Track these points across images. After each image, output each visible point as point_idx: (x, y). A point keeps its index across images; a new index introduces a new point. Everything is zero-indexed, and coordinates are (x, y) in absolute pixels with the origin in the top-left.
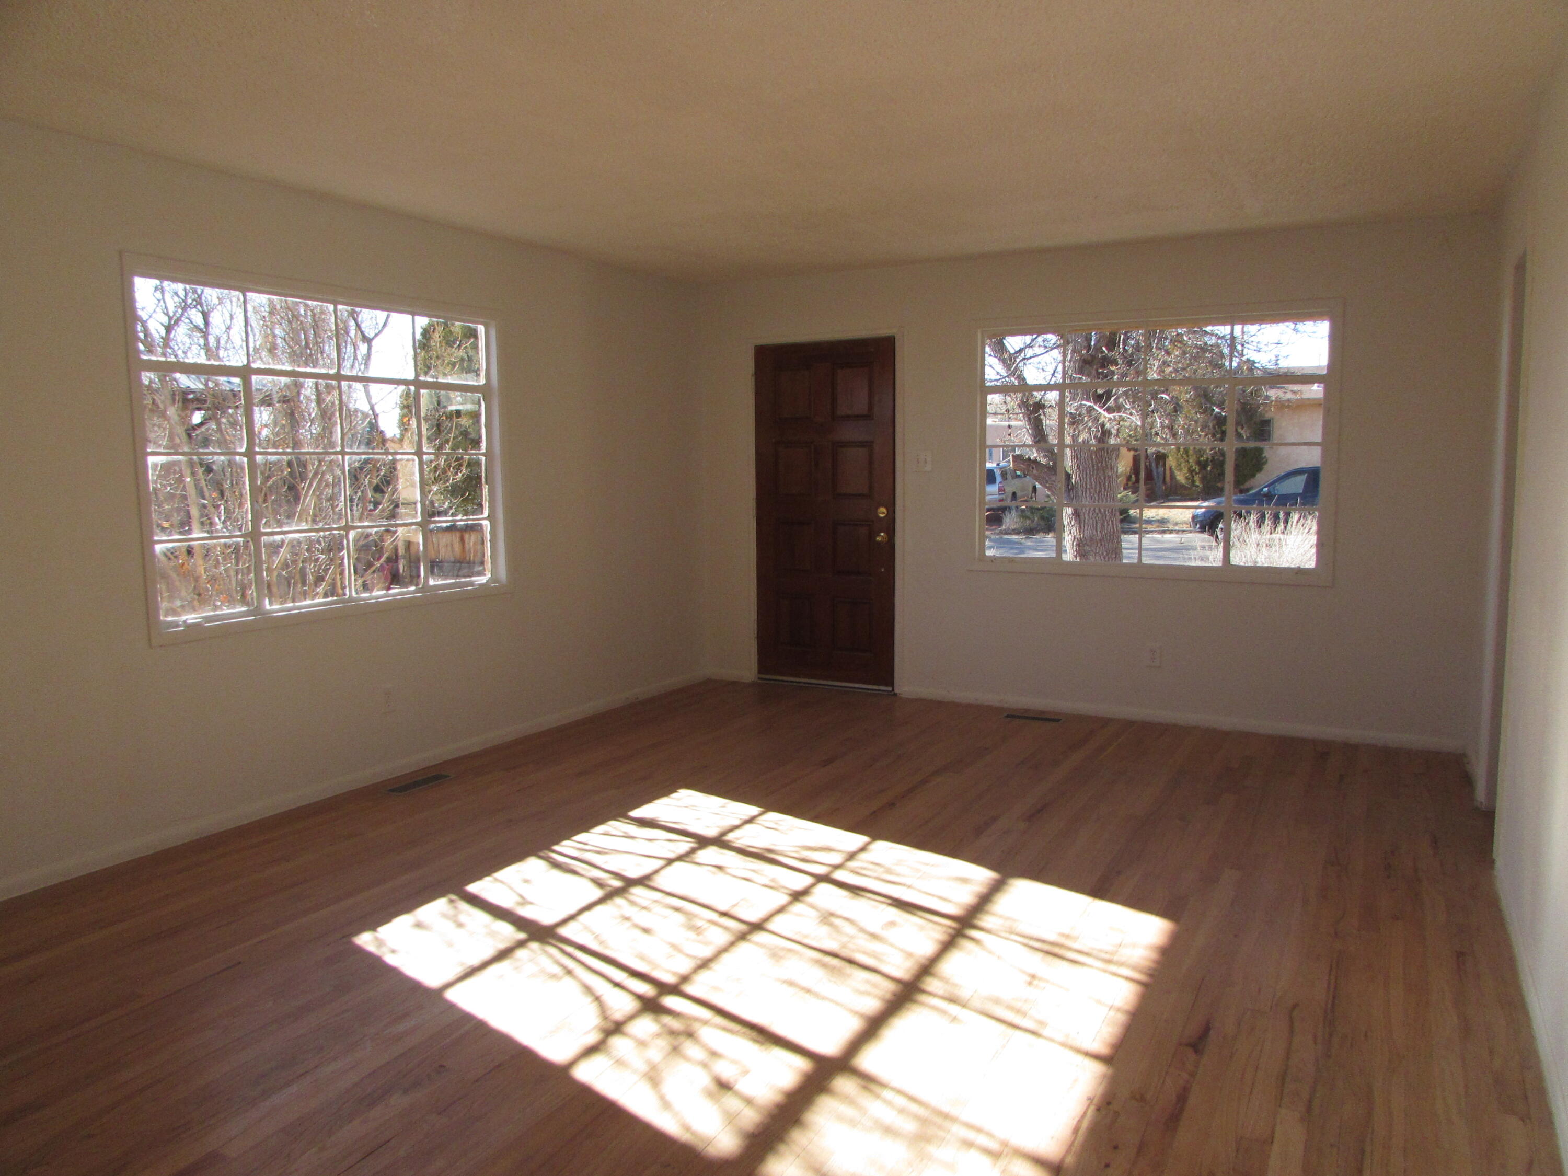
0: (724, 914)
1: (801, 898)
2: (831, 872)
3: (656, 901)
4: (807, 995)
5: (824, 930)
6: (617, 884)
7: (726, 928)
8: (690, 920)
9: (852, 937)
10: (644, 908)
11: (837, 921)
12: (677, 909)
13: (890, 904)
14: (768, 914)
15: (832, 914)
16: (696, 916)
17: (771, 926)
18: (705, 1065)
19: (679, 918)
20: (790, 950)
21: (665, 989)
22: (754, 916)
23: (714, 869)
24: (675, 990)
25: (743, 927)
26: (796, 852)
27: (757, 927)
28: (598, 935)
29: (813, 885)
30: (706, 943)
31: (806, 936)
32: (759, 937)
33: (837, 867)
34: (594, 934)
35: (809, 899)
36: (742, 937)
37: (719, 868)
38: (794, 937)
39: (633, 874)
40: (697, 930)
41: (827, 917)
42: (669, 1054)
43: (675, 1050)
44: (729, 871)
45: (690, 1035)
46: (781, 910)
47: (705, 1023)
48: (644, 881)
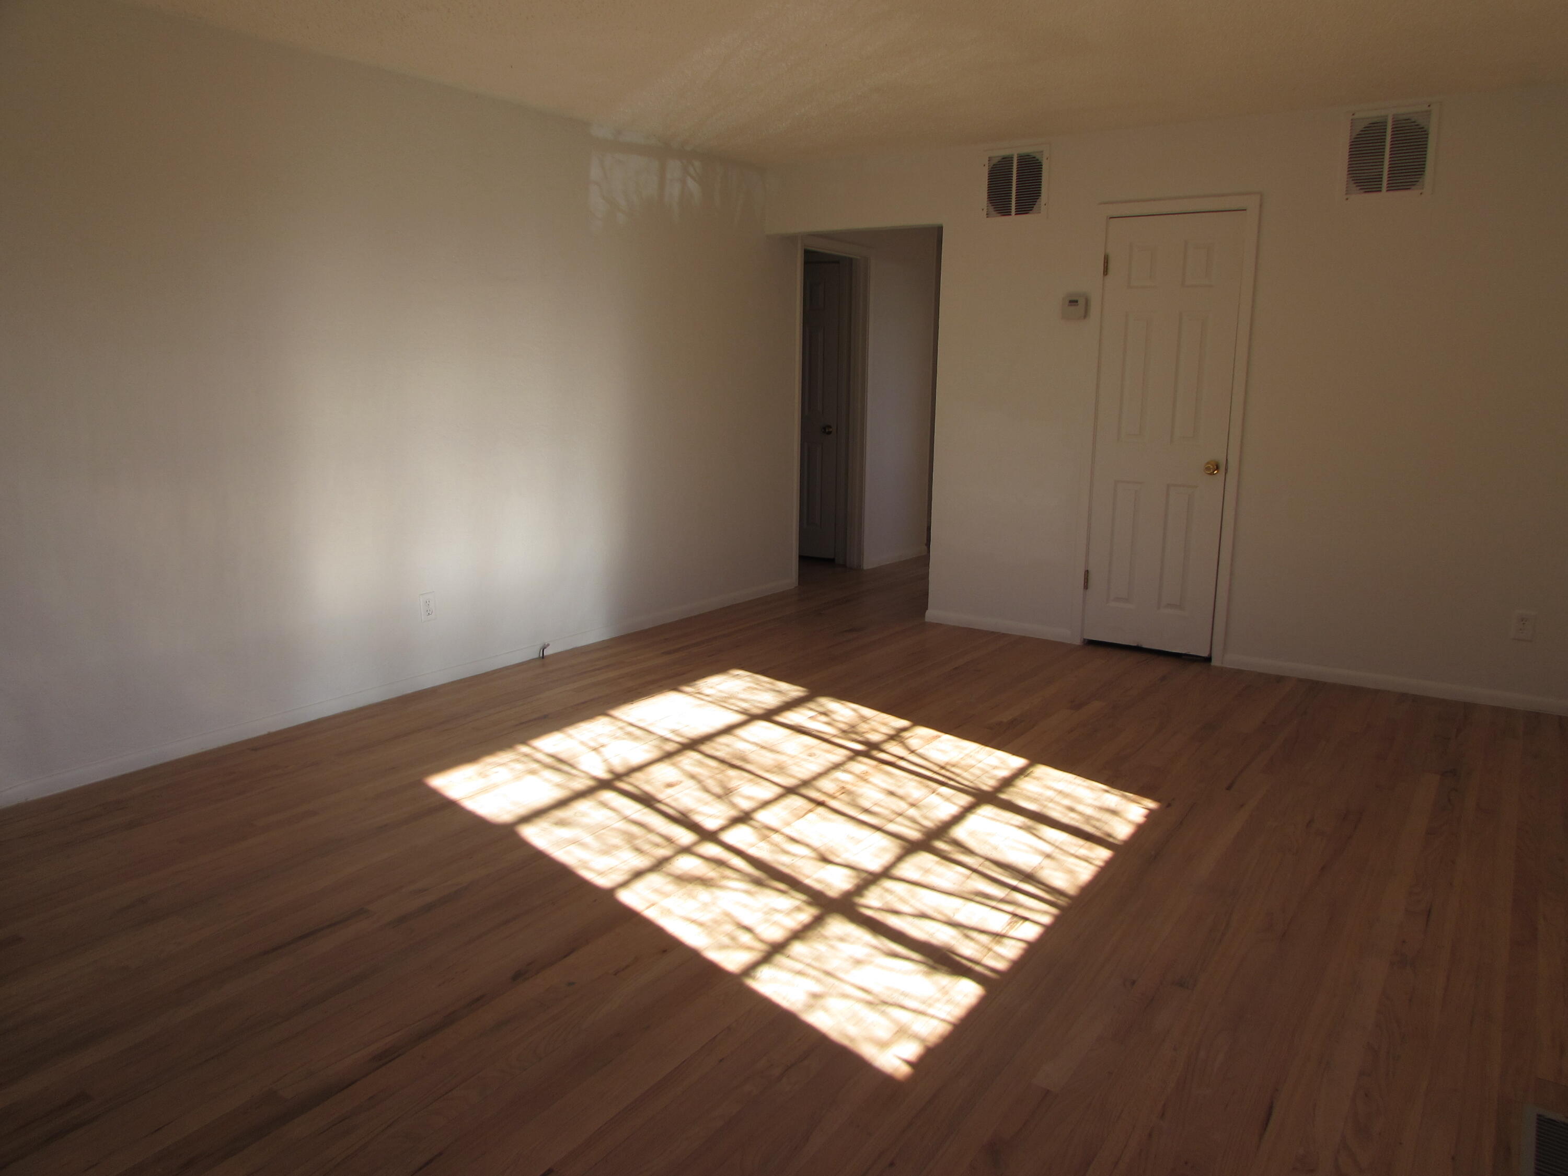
0: (821, 804)
1: (742, 814)
2: (695, 844)
3: (891, 821)
4: (764, 745)
5: (733, 784)
6: (940, 845)
7: (819, 790)
8: (853, 800)
9: (711, 777)
10: (900, 815)
11: (718, 790)
12: (866, 811)
13: (659, 801)
14: (778, 801)
15: (719, 797)
16: (849, 804)
17: (778, 790)
18: (834, 720)
19: (867, 804)
20: (768, 771)
21: (866, 754)
22: (795, 801)
23: (832, 858)
24: (857, 753)
25: (805, 791)
26: (727, 878)
27: (790, 791)
28: (933, 792)
29: (723, 829)
30: (836, 780)
31: (751, 781)
32: (789, 782)
33: (687, 850)
34: (938, 794)
35: (733, 813)
36: (806, 783)
37: (825, 860)
38: (761, 780)
39: (925, 859)
40: (844, 790)
41: (725, 795)
42: (856, 725)
43: (853, 727)
44: (813, 854)
45: (844, 731)
46: (765, 804)
47: (835, 736)
48: (910, 848)
